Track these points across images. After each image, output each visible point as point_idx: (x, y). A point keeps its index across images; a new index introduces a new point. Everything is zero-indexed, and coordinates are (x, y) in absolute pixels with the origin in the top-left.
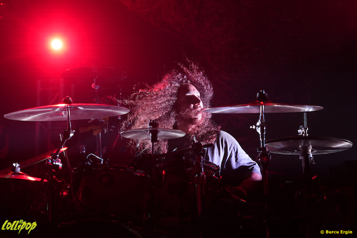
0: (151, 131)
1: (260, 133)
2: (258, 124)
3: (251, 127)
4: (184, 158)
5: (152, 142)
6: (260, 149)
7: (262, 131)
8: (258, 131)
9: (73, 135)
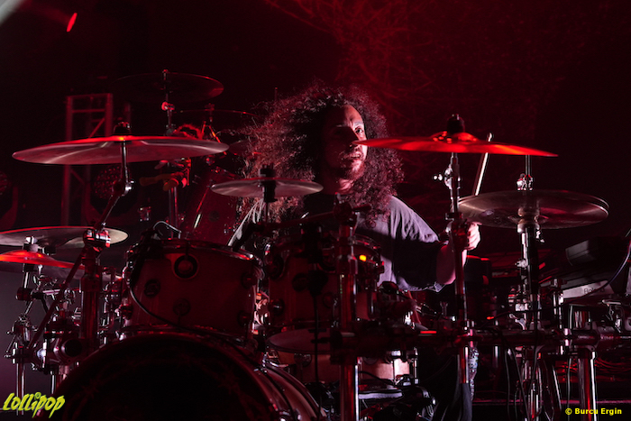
0: (263, 184)
1: (450, 188)
2: (448, 172)
3: (435, 178)
4: (320, 230)
5: (265, 201)
6: (451, 215)
7: (454, 183)
8: (447, 185)
9: (130, 188)
